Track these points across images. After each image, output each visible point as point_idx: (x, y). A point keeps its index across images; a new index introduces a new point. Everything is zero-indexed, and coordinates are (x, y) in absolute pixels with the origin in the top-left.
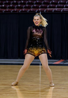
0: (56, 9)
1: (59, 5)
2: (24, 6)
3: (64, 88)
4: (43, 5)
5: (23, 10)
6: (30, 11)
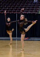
0: (25, 12)
1: (26, 10)
2: (8, 11)
3: (28, 52)
4: (18, 10)
5: (8, 13)
6: (12, 13)
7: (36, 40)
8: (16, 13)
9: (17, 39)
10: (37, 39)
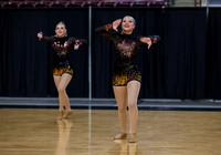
0: (121, 2)
5: (57, 2)
6: (71, 5)
7: (164, 109)
8: (87, 5)
9: (90, 105)
10: (167, 103)
